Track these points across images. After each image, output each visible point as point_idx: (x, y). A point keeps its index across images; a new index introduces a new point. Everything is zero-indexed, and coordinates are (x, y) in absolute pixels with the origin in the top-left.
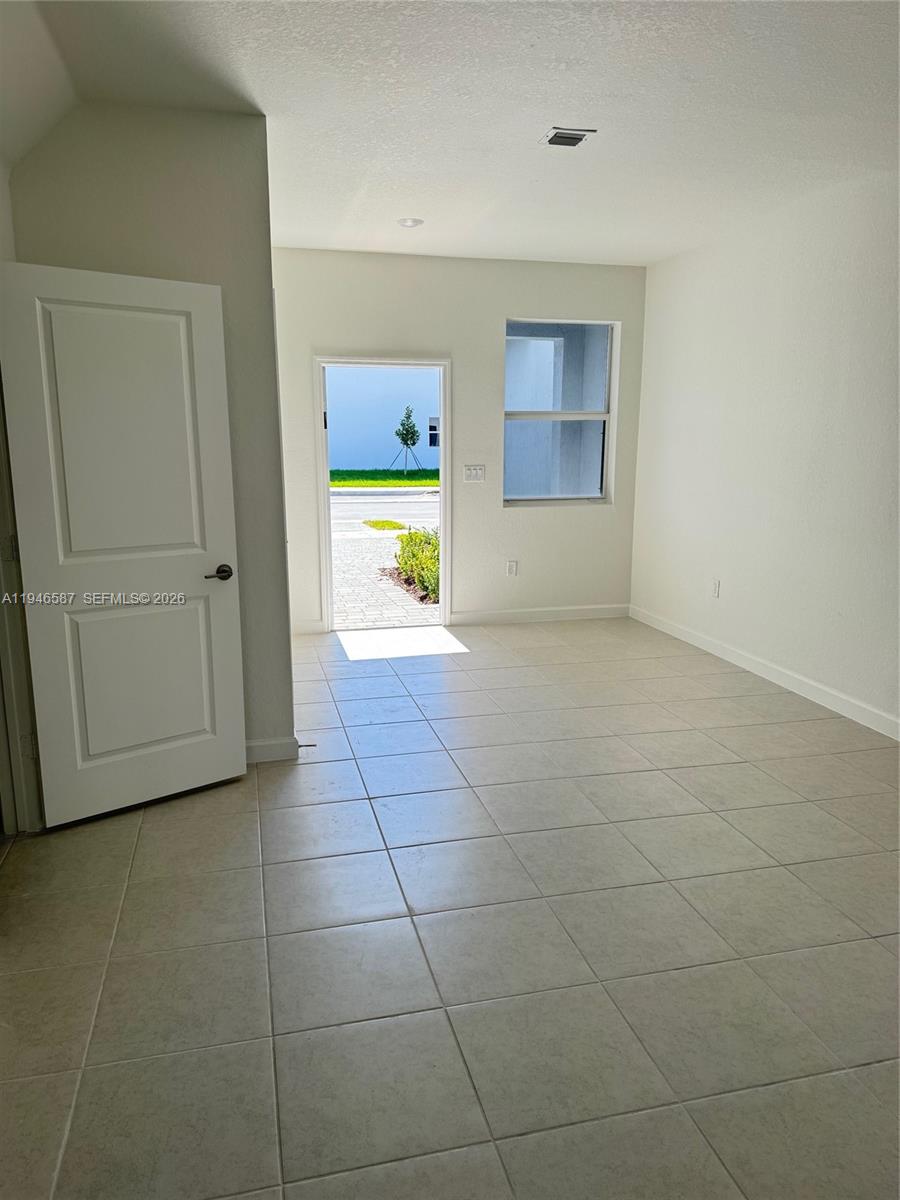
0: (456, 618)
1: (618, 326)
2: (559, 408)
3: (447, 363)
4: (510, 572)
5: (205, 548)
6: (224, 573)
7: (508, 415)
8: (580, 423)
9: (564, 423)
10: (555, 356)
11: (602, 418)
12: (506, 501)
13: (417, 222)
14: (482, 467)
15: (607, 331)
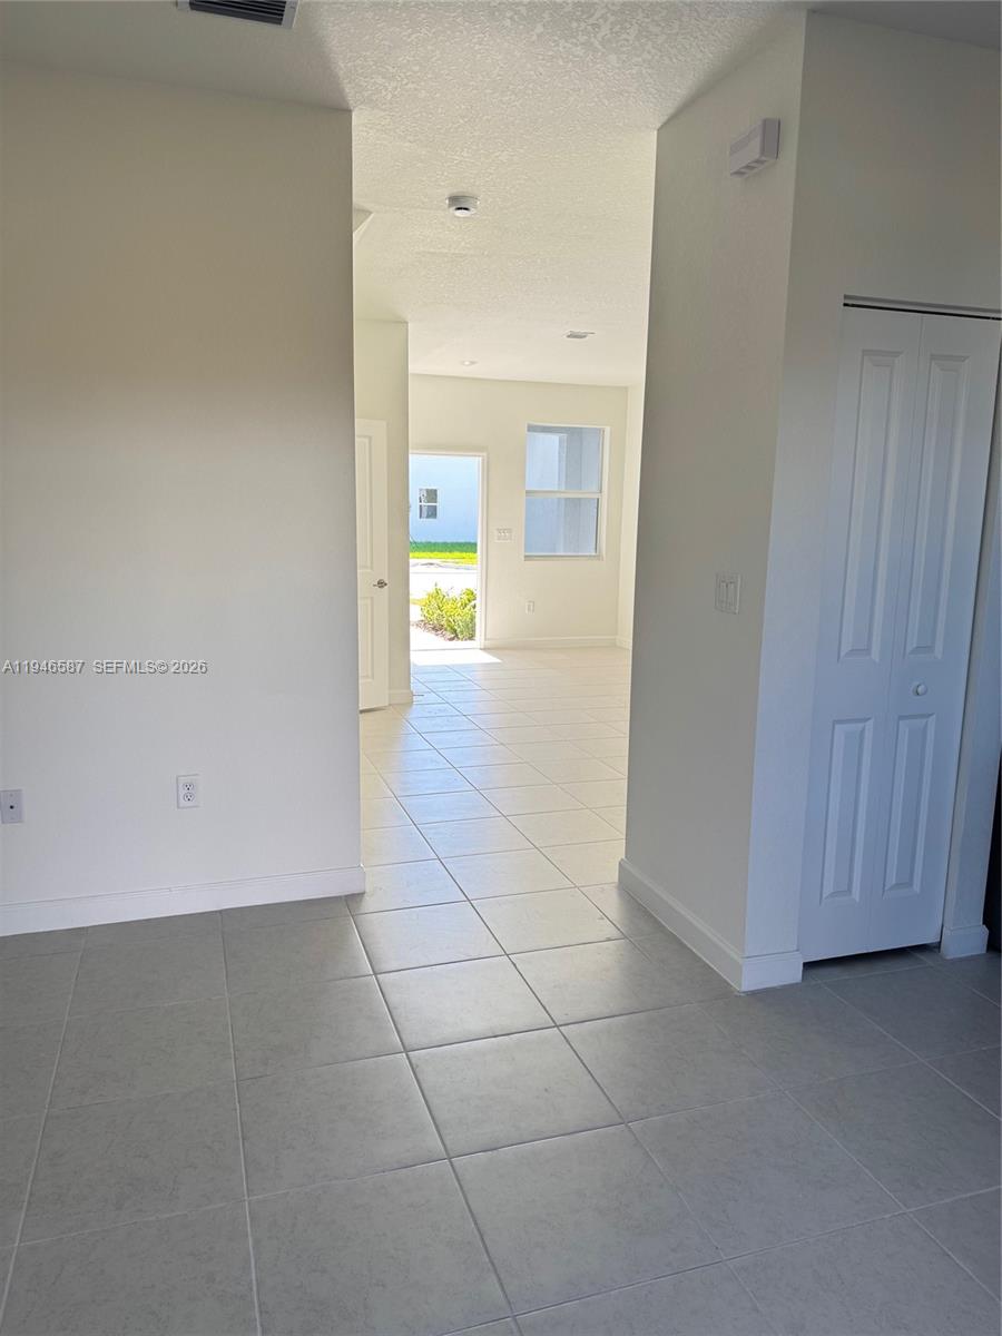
0: (488, 643)
1: (608, 429)
2: (563, 489)
3: (485, 454)
4: (529, 609)
5: (372, 568)
6: (381, 584)
7: (527, 492)
8: (579, 499)
9: (566, 499)
10: (560, 446)
11: (596, 496)
12: (526, 556)
13: (473, 363)
14: (510, 531)
15: (600, 432)
